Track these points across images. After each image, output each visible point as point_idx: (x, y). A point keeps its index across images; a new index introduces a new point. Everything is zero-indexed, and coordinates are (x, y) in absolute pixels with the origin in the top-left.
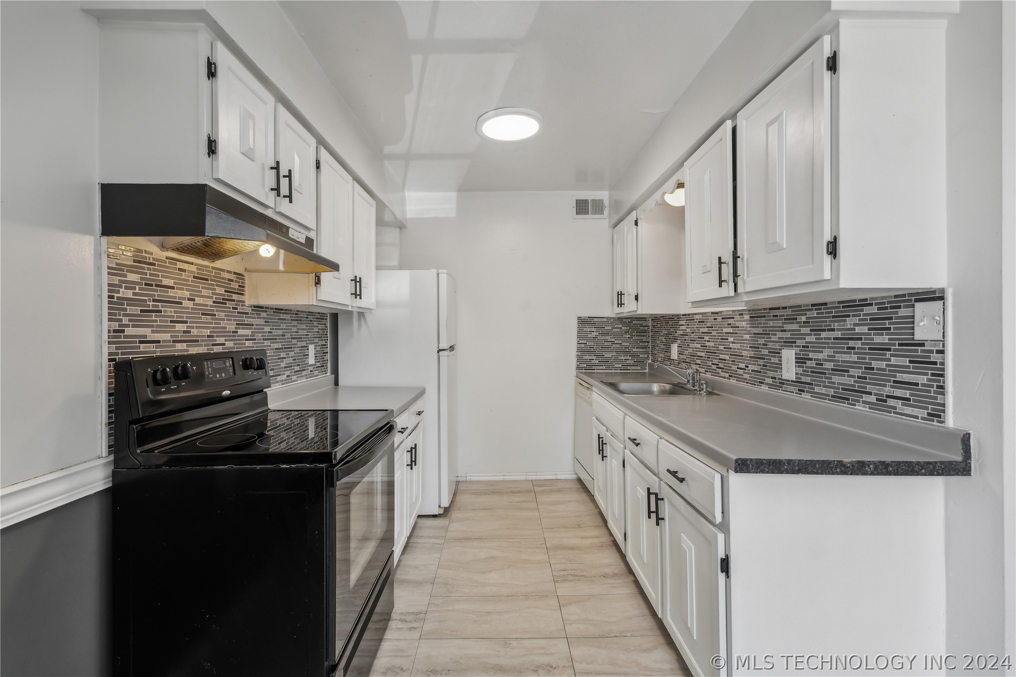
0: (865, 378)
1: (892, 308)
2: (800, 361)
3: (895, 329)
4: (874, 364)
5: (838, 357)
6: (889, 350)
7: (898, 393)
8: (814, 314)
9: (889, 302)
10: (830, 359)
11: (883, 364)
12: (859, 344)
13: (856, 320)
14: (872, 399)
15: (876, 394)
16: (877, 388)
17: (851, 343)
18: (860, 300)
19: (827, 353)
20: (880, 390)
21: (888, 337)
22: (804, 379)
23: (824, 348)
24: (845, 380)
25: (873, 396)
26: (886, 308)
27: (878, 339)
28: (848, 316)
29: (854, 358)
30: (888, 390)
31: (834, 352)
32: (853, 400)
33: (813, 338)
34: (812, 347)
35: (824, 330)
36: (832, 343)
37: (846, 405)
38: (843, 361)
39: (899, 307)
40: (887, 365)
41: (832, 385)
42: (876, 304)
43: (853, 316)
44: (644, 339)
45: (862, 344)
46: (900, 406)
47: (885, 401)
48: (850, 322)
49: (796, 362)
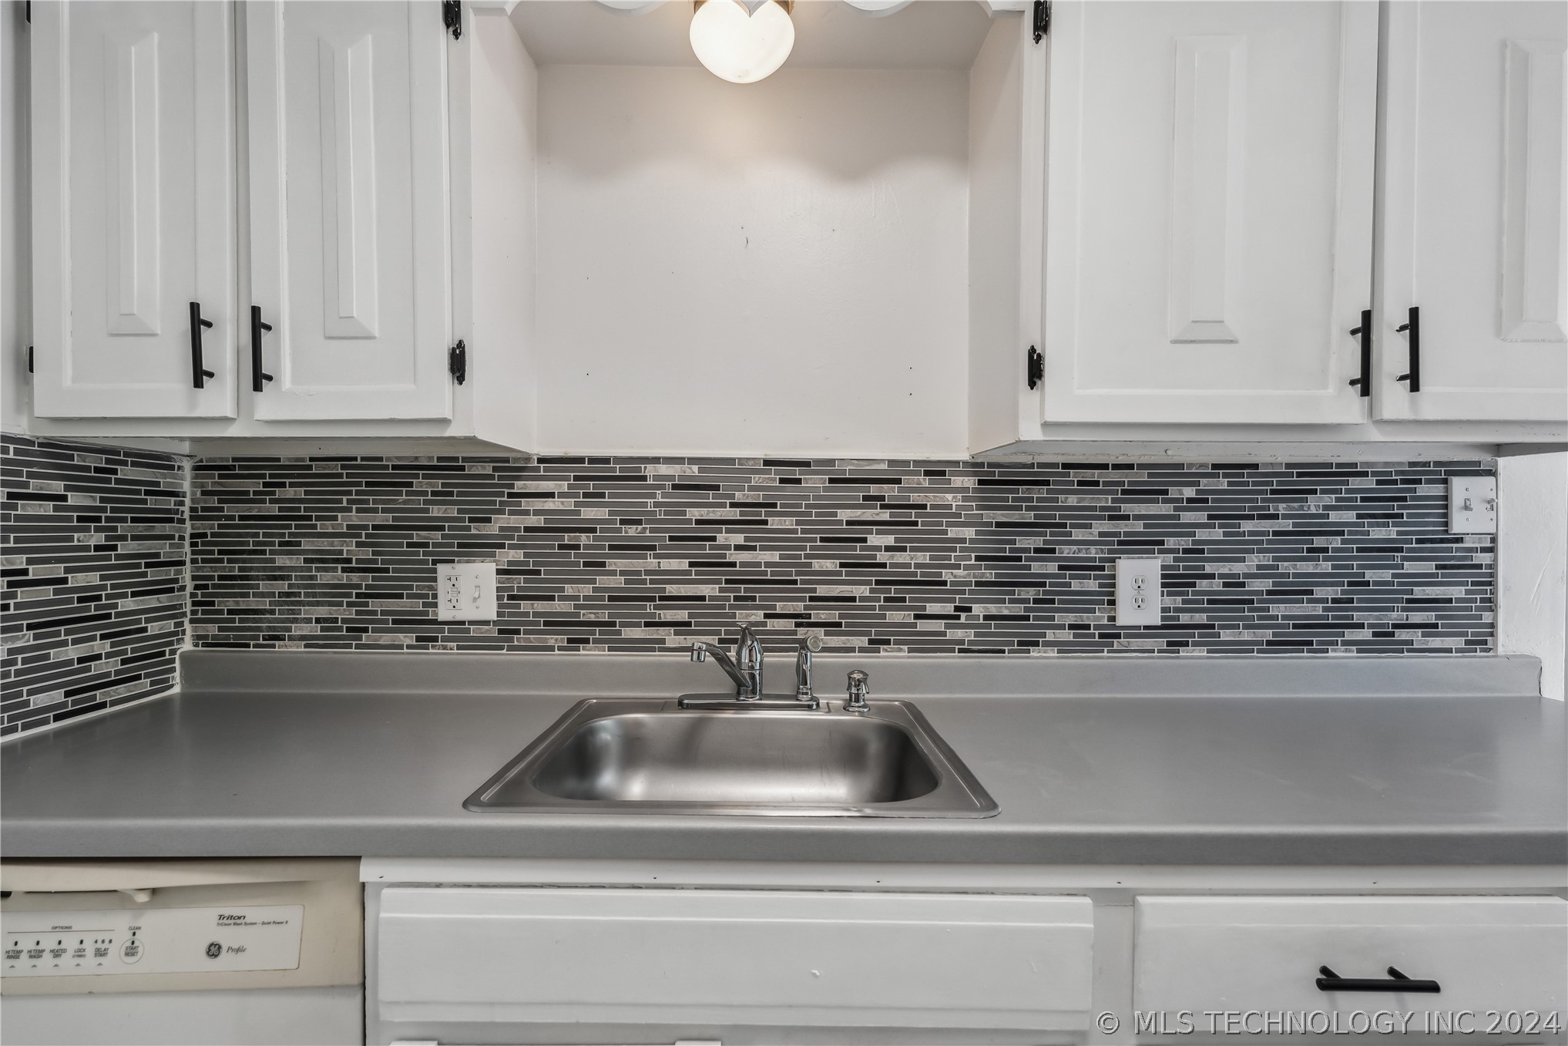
0: (1351, 601)
1: (1404, 482)
2: (1172, 582)
3: (1410, 516)
4: (1370, 575)
5: (1285, 567)
6: (1401, 550)
7: (1417, 617)
8: (1223, 484)
9: (1398, 473)
10: (1262, 572)
11: (1386, 575)
12: (1336, 542)
13: (1330, 499)
14: (1366, 634)
15: (1371, 626)
16: (1376, 615)
17: (1319, 542)
18: (1339, 465)
19: (1253, 562)
20: (1382, 616)
21: (1396, 529)
22: (1185, 618)
23: (1252, 551)
24: (1304, 609)
25: (1366, 630)
26: (1395, 482)
27: (1378, 533)
28: (1314, 492)
29: (1326, 567)
30: (1395, 616)
31: (1275, 559)
32: (1320, 643)
33: (1217, 534)
34: (1211, 551)
35: (1251, 517)
36: (1269, 542)
37: (1305, 654)
38: (1296, 575)
39: (1419, 482)
40: (1394, 576)
41: (1269, 622)
42: (1374, 474)
43: (1323, 492)
44: (164, 549)
45: (1343, 542)
46: (1420, 638)
47: (1392, 634)
48: (1314, 504)
49: (1164, 585)
